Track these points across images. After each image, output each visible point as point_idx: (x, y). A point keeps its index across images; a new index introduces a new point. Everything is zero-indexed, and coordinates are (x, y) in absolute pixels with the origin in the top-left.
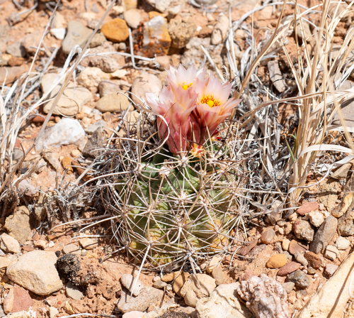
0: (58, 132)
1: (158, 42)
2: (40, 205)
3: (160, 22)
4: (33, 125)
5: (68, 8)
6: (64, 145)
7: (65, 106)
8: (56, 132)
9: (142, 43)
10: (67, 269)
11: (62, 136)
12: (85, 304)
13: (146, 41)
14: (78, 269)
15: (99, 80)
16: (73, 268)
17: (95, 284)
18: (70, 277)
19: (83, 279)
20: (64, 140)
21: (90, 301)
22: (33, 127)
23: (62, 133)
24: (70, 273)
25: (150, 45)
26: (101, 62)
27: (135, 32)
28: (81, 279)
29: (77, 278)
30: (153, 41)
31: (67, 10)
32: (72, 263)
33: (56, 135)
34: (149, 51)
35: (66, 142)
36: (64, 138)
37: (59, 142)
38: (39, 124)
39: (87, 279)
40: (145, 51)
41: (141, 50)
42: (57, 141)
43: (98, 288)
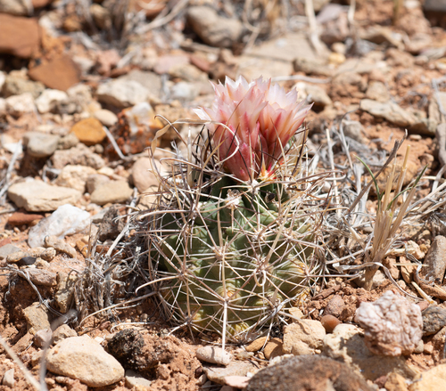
0: (59, 222)
1: (148, 129)
2: (63, 291)
3: (145, 109)
4: (16, 229)
5: (16, 127)
6: (69, 236)
7: (57, 197)
8: (56, 221)
9: (129, 132)
10: (126, 348)
11: (66, 224)
12: (160, 387)
13: (134, 130)
14: (142, 344)
15: (85, 176)
16: (135, 344)
17: (166, 361)
18: (131, 357)
19: (150, 357)
20: (69, 228)
21: (165, 383)
22: (16, 232)
23: (64, 221)
24: (131, 351)
25: (139, 134)
26: (83, 158)
27: (112, 129)
28: (147, 358)
29: (141, 359)
30: (142, 129)
31: (14, 130)
32: (132, 339)
33: (57, 224)
34: (138, 142)
35: (72, 231)
36: (69, 225)
37: (63, 232)
38: (24, 227)
39: (157, 355)
40: (133, 142)
41: (128, 141)
42: (59, 231)
43: (173, 365)
